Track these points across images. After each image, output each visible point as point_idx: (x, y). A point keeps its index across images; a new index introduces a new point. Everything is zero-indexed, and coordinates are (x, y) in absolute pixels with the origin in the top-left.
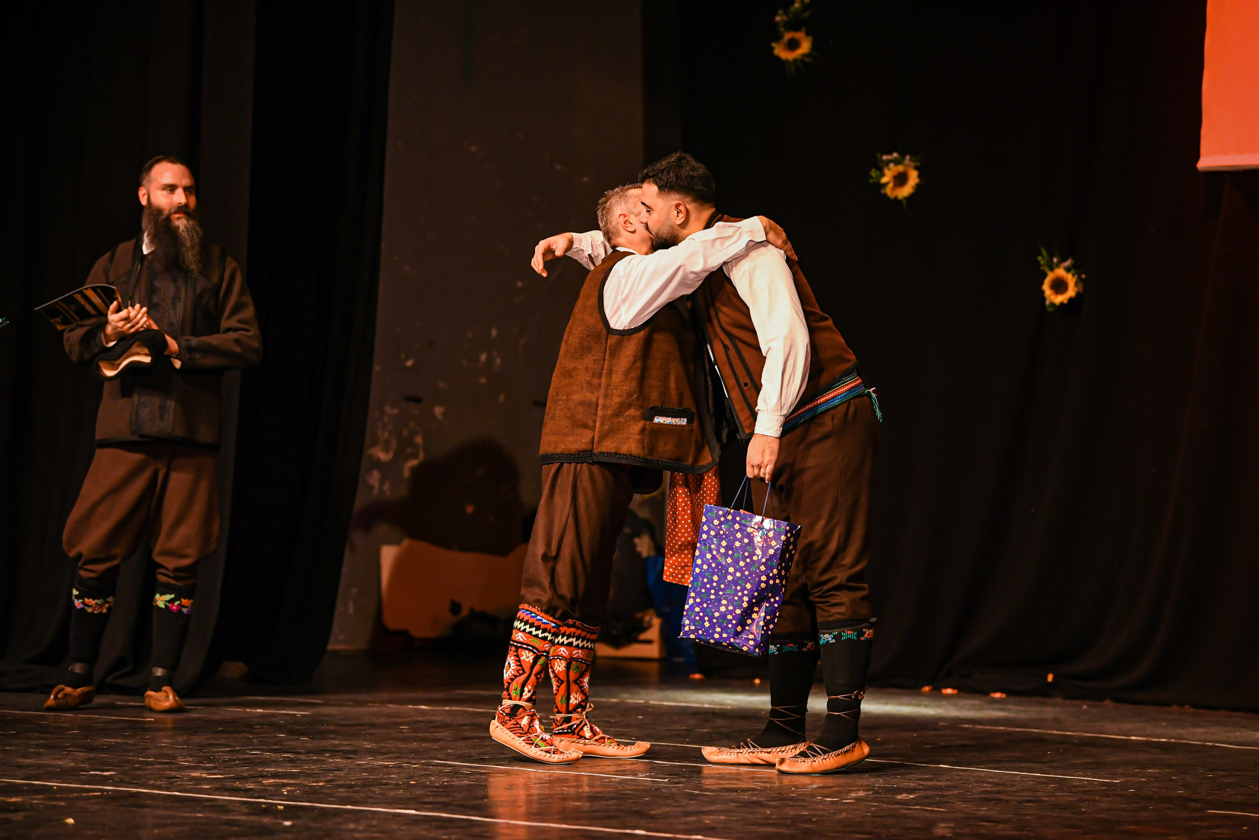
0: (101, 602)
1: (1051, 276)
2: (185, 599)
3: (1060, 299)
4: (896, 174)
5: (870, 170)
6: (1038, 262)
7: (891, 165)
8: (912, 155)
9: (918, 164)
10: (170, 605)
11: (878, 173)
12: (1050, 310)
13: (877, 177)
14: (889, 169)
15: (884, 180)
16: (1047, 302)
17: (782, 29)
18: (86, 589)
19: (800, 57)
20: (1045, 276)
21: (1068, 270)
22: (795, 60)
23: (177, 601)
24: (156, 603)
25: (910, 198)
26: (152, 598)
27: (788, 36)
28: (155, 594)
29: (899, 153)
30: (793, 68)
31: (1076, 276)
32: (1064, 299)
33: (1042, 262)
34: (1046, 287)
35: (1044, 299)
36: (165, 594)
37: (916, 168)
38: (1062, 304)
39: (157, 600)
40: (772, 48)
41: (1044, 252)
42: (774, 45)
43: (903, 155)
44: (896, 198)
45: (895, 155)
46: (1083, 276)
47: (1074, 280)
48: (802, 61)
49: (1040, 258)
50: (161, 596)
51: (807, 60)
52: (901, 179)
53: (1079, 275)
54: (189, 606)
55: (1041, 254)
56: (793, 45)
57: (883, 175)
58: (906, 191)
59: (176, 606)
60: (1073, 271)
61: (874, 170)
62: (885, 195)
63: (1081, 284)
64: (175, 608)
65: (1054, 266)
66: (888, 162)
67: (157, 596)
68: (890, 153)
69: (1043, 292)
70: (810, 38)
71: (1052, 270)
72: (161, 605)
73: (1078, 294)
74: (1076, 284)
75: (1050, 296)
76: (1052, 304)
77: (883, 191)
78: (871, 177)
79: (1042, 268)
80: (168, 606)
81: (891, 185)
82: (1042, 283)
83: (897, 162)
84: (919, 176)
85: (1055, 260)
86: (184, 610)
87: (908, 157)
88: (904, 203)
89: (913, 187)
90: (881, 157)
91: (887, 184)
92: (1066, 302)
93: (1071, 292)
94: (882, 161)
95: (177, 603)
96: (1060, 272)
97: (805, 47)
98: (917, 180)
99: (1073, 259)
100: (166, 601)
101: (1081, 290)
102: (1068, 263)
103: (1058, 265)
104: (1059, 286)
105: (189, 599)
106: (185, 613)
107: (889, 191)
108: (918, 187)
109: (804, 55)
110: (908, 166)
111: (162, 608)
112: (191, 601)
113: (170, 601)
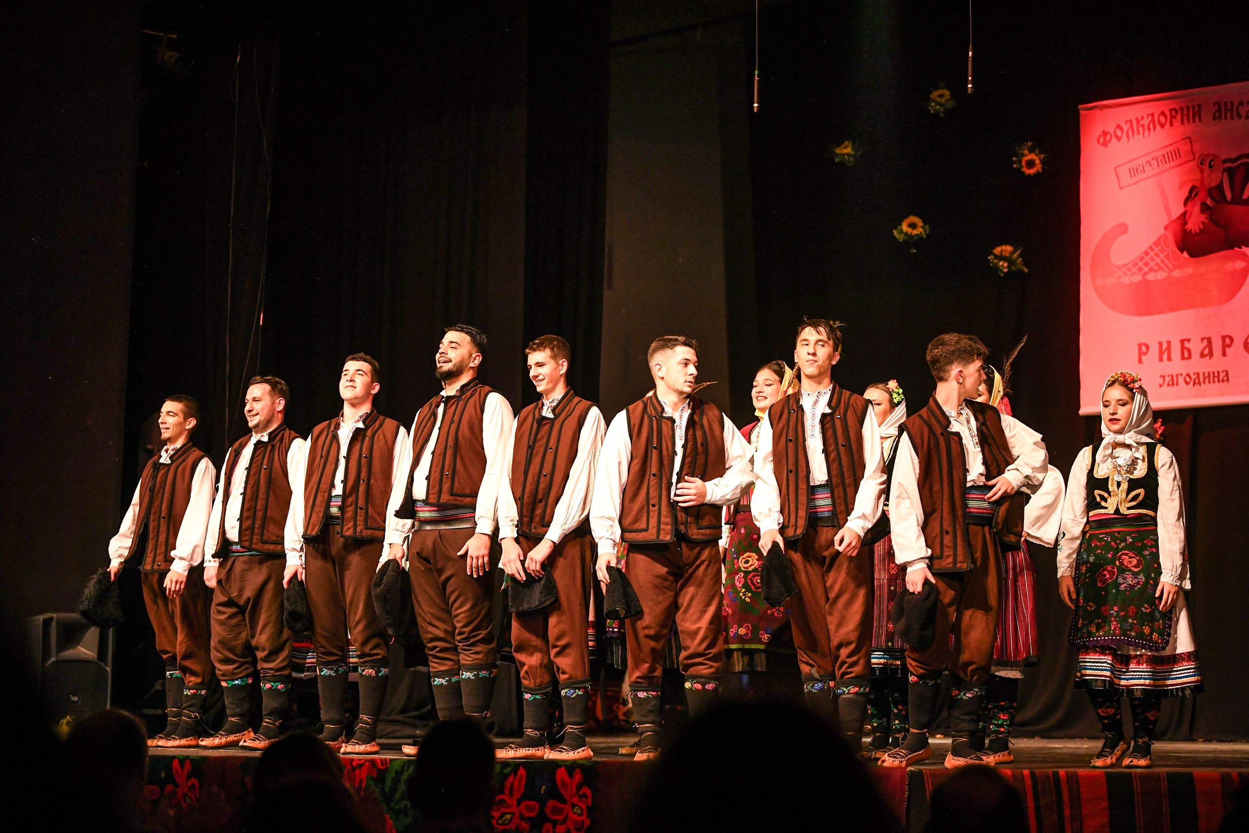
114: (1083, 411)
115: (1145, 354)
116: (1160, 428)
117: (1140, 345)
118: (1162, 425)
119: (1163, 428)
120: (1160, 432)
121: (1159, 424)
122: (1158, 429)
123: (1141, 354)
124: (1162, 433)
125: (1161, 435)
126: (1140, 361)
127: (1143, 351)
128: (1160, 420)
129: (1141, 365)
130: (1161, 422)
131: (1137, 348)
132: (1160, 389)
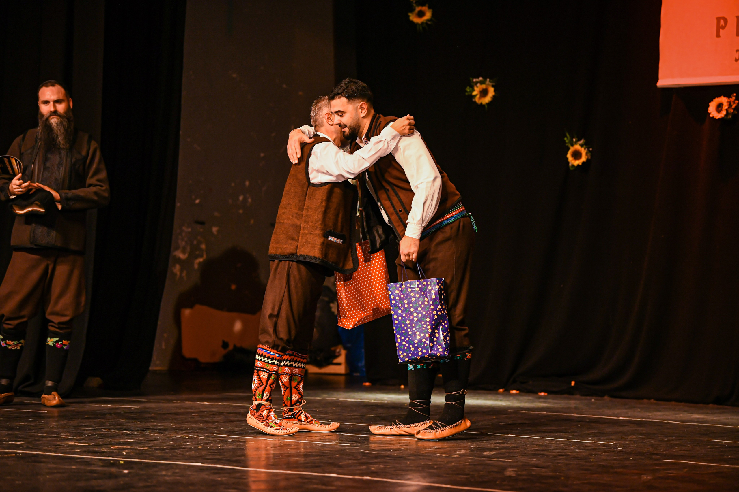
0: (16, 343)
1: (572, 149)
2: (65, 340)
3: (577, 163)
4: (481, 90)
5: (466, 87)
6: (565, 141)
7: (478, 85)
8: (490, 79)
9: (494, 84)
10: (56, 344)
11: (471, 89)
12: (572, 169)
13: (470, 92)
14: (477, 87)
15: (474, 93)
16: (570, 165)
17: (414, 5)
18: (7, 335)
19: (425, 21)
20: (568, 149)
21: (582, 146)
22: (422, 23)
23: (60, 342)
24: (48, 343)
25: (489, 104)
26: (46, 340)
27: (418, 9)
28: (47, 338)
29: (483, 77)
30: (421, 28)
31: (586, 149)
32: (580, 163)
33: (567, 141)
34: (569, 156)
35: (568, 163)
36: (53, 338)
37: (493, 86)
38: (578, 165)
39: (48, 341)
40: (409, 16)
41: (568, 135)
42: (410, 14)
43: (485, 78)
44: (481, 104)
45: (481, 78)
46: (591, 149)
47: (586, 151)
48: (426, 23)
49: (565, 139)
50: (51, 339)
51: (429, 23)
52: (484, 93)
53: (588, 148)
54: (68, 345)
55: (566, 137)
56: (421, 14)
57: (474, 90)
58: (487, 99)
59: (59, 345)
60: (585, 146)
61: (468, 87)
62: (475, 102)
63: (589, 154)
64: (59, 346)
65: (574, 143)
66: (477, 83)
67: (49, 339)
68: (478, 78)
69: (567, 159)
70: (431, 10)
71: (572, 145)
72: (51, 344)
73: (587, 160)
74: (587, 154)
75: (572, 160)
76: (573, 166)
77: (474, 100)
78: (467, 91)
79: (567, 144)
80: (55, 345)
81: (478, 96)
82: (567, 154)
83: (482, 83)
84: (495, 91)
85: (574, 140)
86: (65, 347)
87: (488, 80)
88: (486, 106)
89: (491, 97)
90: (473, 80)
91: (476, 95)
92: (580, 164)
93: (584, 159)
94: (473, 82)
95: (60, 343)
96: (577, 147)
97: (428, 15)
98: (493, 94)
99: (585, 139)
100: (54, 342)
101: (590, 158)
102: (582, 142)
103: (576, 143)
104: (577, 155)
105: (68, 341)
106: (65, 349)
107: (477, 100)
108: (494, 97)
109: (428, 20)
110: (488, 85)
111: (51, 346)
112: (69, 342)
113: (56, 342)
114: (662, 83)
115: (723, 28)
116: (734, 102)
117: (718, 19)
118: (736, 99)
119: (737, 102)
120: (734, 106)
121: (734, 98)
122: (732, 104)
123: (719, 28)
124: (736, 107)
125: (734, 109)
126: (718, 36)
127: (721, 25)
128: (735, 95)
129: (719, 39)
130: (736, 96)
131: (715, 21)
132: (735, 62)
